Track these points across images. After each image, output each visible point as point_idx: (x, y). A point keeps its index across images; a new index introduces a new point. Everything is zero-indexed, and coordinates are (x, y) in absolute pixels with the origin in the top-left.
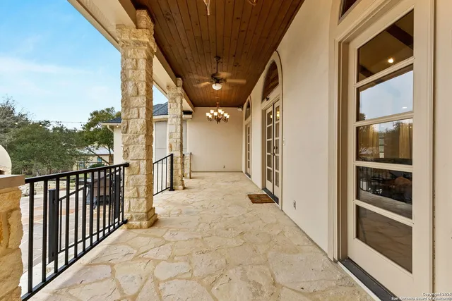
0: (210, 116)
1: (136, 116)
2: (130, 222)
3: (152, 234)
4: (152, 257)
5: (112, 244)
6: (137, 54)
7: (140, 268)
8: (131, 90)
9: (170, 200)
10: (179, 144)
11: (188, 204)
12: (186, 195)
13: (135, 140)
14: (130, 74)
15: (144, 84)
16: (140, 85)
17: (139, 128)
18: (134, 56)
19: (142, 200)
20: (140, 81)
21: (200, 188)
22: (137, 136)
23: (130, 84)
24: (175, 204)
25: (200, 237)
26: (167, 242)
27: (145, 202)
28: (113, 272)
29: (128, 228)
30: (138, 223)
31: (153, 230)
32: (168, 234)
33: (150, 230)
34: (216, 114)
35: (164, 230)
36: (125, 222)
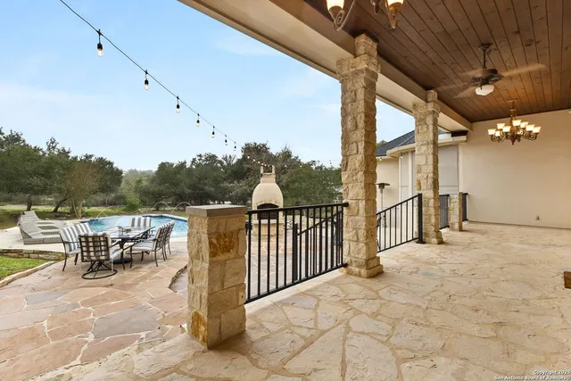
0: (498, 134)
1: (355, 151)
2: (350, 267)
3: (368, 285)
4: (356, 306)
5: (328, 283)
6: (356, 85)
7: (340, 311)
8: (350, 125)
9: (411, 254)
10: (430, 181)
11: (434, 264)
12: (438, 251)
13: (354, 178)
14: (349, 109)
15: (363, 115)
16: (358, 118)
17: (357, 165)
18: (353, 88)
19: (361, 245)
20: (359, 113)
21: (468, 246)
22: (357, 174)
23: (349, 118)
24: (416, 260)
25: (424, 307)
26: (381, 298)
27: (365, 248)
28: (317, 305)
29: (348, 273)
30: (357, 270)
31: (373, 283)
32: (385, 290)
33: (368, 280)
34: (507, 129)
35: (383, 286)
36: (345, 265)
